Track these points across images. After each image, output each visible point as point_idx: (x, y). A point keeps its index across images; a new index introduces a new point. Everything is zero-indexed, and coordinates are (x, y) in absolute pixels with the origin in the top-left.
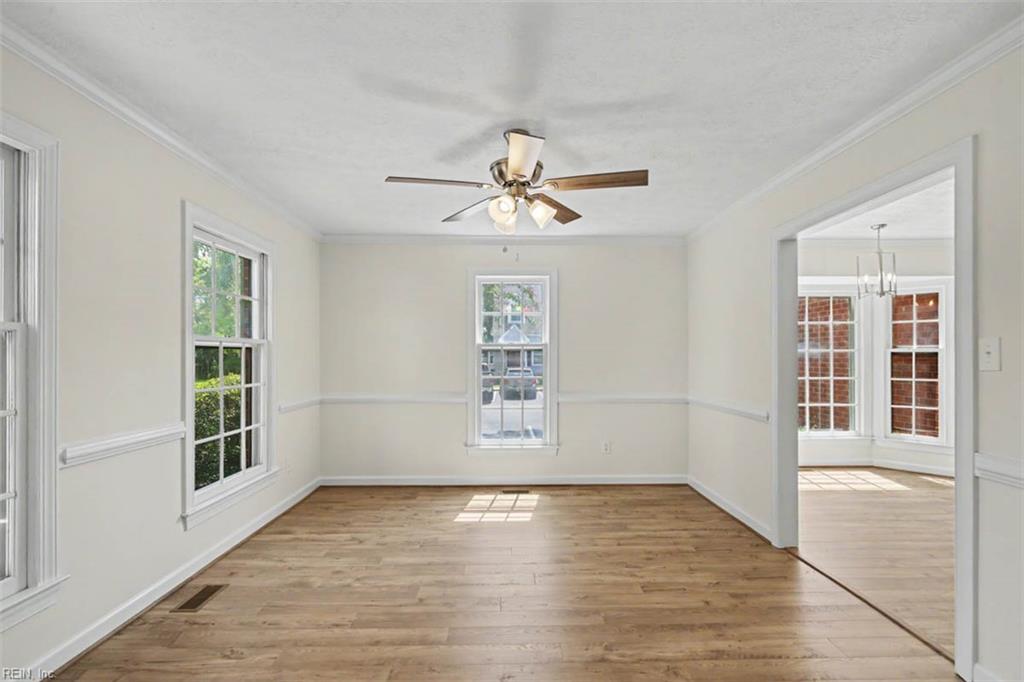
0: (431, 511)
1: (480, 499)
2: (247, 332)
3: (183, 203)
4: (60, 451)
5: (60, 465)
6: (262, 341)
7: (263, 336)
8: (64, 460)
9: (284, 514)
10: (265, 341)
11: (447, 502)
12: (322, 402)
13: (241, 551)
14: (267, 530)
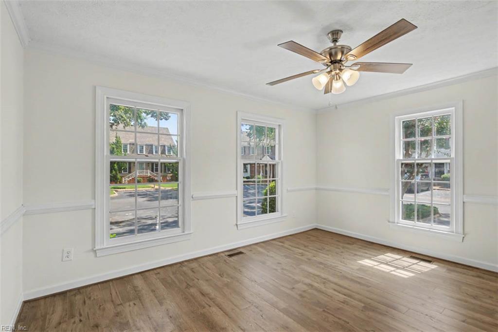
0: (352, 253)
1: (389, 256)
2: (273, 158)
3: (237, 112)
4: (191, 195)
5: (192, 199)
6: (279, 161)
7: (280, 159)
8: (192, 197)
9: (290, 235)
10: (280, 161)
11: (366, 251)
12: (316, 189)
13: (262, 244)
14: (278, 240)
